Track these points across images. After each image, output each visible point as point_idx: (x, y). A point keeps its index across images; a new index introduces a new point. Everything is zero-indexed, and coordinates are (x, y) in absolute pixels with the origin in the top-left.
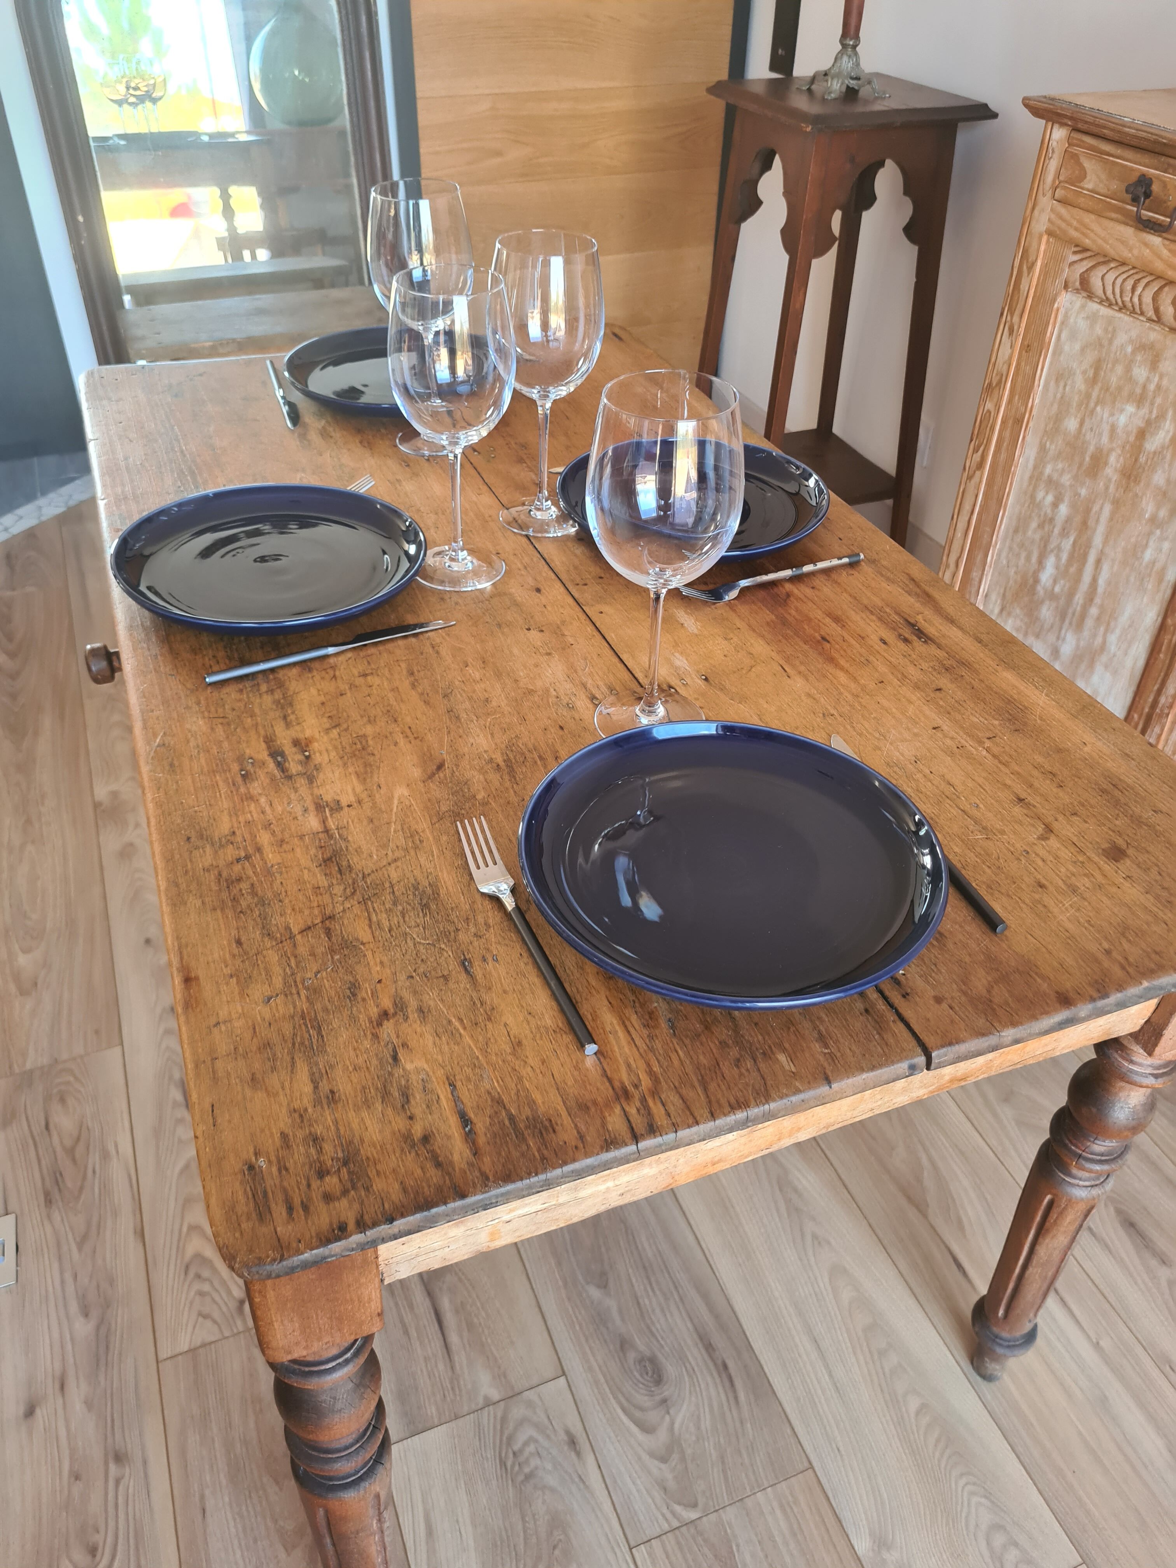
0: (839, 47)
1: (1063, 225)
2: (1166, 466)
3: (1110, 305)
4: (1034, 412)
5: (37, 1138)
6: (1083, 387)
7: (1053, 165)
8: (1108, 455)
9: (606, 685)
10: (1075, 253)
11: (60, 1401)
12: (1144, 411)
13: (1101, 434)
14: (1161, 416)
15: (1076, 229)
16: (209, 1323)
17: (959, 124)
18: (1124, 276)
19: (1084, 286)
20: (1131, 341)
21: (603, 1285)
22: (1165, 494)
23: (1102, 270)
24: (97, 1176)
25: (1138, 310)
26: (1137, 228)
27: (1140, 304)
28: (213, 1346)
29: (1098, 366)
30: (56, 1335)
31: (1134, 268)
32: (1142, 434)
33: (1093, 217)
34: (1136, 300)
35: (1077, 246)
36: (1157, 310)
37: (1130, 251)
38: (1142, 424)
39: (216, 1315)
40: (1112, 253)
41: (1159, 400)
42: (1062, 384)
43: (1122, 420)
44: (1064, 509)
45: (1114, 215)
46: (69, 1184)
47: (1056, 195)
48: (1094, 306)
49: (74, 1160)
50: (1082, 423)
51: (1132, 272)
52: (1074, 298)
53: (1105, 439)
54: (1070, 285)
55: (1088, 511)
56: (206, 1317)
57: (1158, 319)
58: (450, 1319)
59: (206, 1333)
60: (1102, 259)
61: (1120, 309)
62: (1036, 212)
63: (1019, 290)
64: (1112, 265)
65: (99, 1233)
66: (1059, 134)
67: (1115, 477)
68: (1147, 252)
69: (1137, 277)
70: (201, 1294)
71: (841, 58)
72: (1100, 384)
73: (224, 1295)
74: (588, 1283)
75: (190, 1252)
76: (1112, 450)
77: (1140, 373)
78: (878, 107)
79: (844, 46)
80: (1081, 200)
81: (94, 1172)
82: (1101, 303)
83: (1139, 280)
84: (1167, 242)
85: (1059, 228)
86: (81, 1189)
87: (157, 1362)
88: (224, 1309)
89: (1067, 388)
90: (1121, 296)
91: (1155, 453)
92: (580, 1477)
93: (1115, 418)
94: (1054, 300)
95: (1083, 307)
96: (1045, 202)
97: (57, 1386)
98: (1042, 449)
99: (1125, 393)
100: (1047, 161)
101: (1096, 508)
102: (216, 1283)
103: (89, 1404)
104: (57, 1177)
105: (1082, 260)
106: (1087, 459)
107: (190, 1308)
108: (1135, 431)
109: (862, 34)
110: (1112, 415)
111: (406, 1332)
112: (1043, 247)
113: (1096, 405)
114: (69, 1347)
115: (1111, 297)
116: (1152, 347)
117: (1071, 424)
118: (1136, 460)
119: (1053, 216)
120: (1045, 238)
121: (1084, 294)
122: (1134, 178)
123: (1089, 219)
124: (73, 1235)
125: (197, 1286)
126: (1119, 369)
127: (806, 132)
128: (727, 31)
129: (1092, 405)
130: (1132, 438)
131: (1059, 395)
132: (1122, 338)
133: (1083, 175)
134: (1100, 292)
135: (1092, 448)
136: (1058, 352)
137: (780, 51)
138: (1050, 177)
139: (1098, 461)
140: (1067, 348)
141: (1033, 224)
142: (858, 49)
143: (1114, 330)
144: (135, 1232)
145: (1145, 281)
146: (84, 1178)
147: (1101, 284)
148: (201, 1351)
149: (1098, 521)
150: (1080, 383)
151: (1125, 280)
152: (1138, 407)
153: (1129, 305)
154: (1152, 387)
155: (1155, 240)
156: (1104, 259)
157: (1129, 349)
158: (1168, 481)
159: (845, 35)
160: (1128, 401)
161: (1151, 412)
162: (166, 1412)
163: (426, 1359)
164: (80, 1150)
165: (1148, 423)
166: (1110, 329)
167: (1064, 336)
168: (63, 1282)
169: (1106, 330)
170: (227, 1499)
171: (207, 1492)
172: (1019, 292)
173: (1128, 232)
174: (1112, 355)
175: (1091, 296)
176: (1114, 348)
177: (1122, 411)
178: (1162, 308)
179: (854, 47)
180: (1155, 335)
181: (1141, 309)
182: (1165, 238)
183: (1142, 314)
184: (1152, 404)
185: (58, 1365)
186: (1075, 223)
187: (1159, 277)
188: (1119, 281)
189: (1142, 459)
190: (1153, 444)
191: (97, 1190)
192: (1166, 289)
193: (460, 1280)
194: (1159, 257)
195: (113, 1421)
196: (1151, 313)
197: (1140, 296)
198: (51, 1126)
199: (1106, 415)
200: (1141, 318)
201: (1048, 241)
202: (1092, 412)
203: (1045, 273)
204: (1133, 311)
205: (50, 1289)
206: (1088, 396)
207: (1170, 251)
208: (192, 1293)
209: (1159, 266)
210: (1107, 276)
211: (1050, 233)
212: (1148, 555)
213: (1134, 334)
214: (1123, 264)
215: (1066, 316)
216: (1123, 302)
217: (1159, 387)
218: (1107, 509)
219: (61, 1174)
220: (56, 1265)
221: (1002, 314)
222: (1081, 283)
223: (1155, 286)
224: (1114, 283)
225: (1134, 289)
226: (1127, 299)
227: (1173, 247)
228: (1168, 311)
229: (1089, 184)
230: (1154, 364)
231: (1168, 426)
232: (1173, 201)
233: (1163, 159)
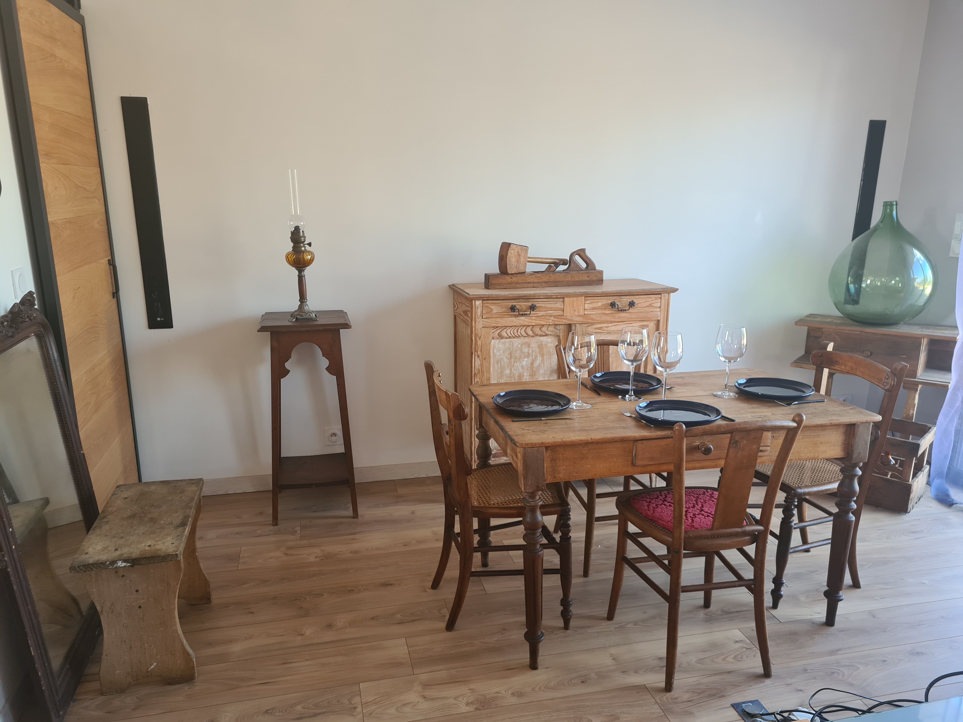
1: (489, 324)
2: (543, 367)
3: (510, 337)
6: (508, 361)
7: (479, 310)
8: (523, 374)
10: (494, 329)
12: (530, 358)
13: (519, 370)
14: (536, 357)
15: (494, 323)
18: (513, 329)
19: (500, 336)
20: (519, 344)
22: (545, 374)
23: (505, 330)
25: (520, 336)
26: (515, 317)
27: (521, 334)
29: (511, 354)
31: (516, 326)
32: (532, 364)
33: (499, 319)
34: (519, 333)
35: (494, 327)
36: (527, 334)
37: (515, 323)
41: (534, 354)
42: (499, 363)
46: (714, 692)
47: (483, 317)
48: (505, 340)
50: (511, 370)
51: (516, 328)
52: (496, 340)
53: (521, 370)
54: (494, 338)
57: (528, 335)
61: (514, 338)
62: (477, 323)
63: (478, 345)
64: (508, 328)
66: (478, 302)
68: (521, 321)
69: (518, 328)
72: (513, 358)
75: (732, 661)
77: (525, 350)
79: (302, 302)
80: (494, 316)
81: (707, 686)
82: (507, 338)
84: (527, 317)
85: (488, 325)
86: (715, 689)
88: (751, 651)
89: (502, 364)
90: (513, 335)
91: (538, 366)
93: (522, 364)
94: (490, 343)
95: (499, 342)
96: (480, 320)
99: (523, 356)
100: (476, 310)
102: (742, 654)
104: (712, 695)
105: (497, 330)
106: (517, 378)
108: (529, 364)
110: (520, 363)
112: (482, 331)
113: (514, 363)
115: (511, 336)
116: (526, 343)
119: (484, 323)
120: (482, 329)
121: (500, 338)
122: (510, 306)
126: (518, 352)
129: (512, 364)
130: (529, 366)
131: (500, 367)
132: (516, 344)
133: (492, 310)
134: (507, 336)
136: (495, 356)
138: (480, 314)
140: (498, 354)
141: (477, 326)
142: (306, 303)
143: (513, 343)
145: (520, 329)
147: (506, 334)
150: (506, 360)
152: (528, 358)
153: (516, 336)
154: (530, 352)
155: (523, 318)
156: (506, 327)
157: (520, 346)
158: (545, 371)
159: (302, 299)
160: (524, 358)
161: (533, 358)
165: (533, 360)
166: (511, 343)
167: (495, 351)
169: (510, 344)
173: (513, 319)
174: (514, 349)
176: (514, 347)
177: (523, 361)
178: (528, 333)
180: (527, 340)
183: (522, 336)
184: (532, 355)
187: (524, 326)
188: (512, 331)
192: (528, 328)
196: (525, 335)
197: (520, 332)
198: (689, 700)
201: (484, 329)
202: (513, 366)
203: (485, 337)
204: (518, 337)
207: (528, 319)
209: (526, 324)
210: (507, 331)
211: (483, 327)
213: (520, 342)
214: (512, 327)
215: (495, 346)
217: (532, 351)
223: (524, 328)
224: (510, 332)
225: (517, 331)
226: (516, 334)
227: (529, 318)
228: (530, 333)
229: (495, 311)
230: (529, 346)
231: (539, 359)
232: (524, 308)
233: (520, 300)
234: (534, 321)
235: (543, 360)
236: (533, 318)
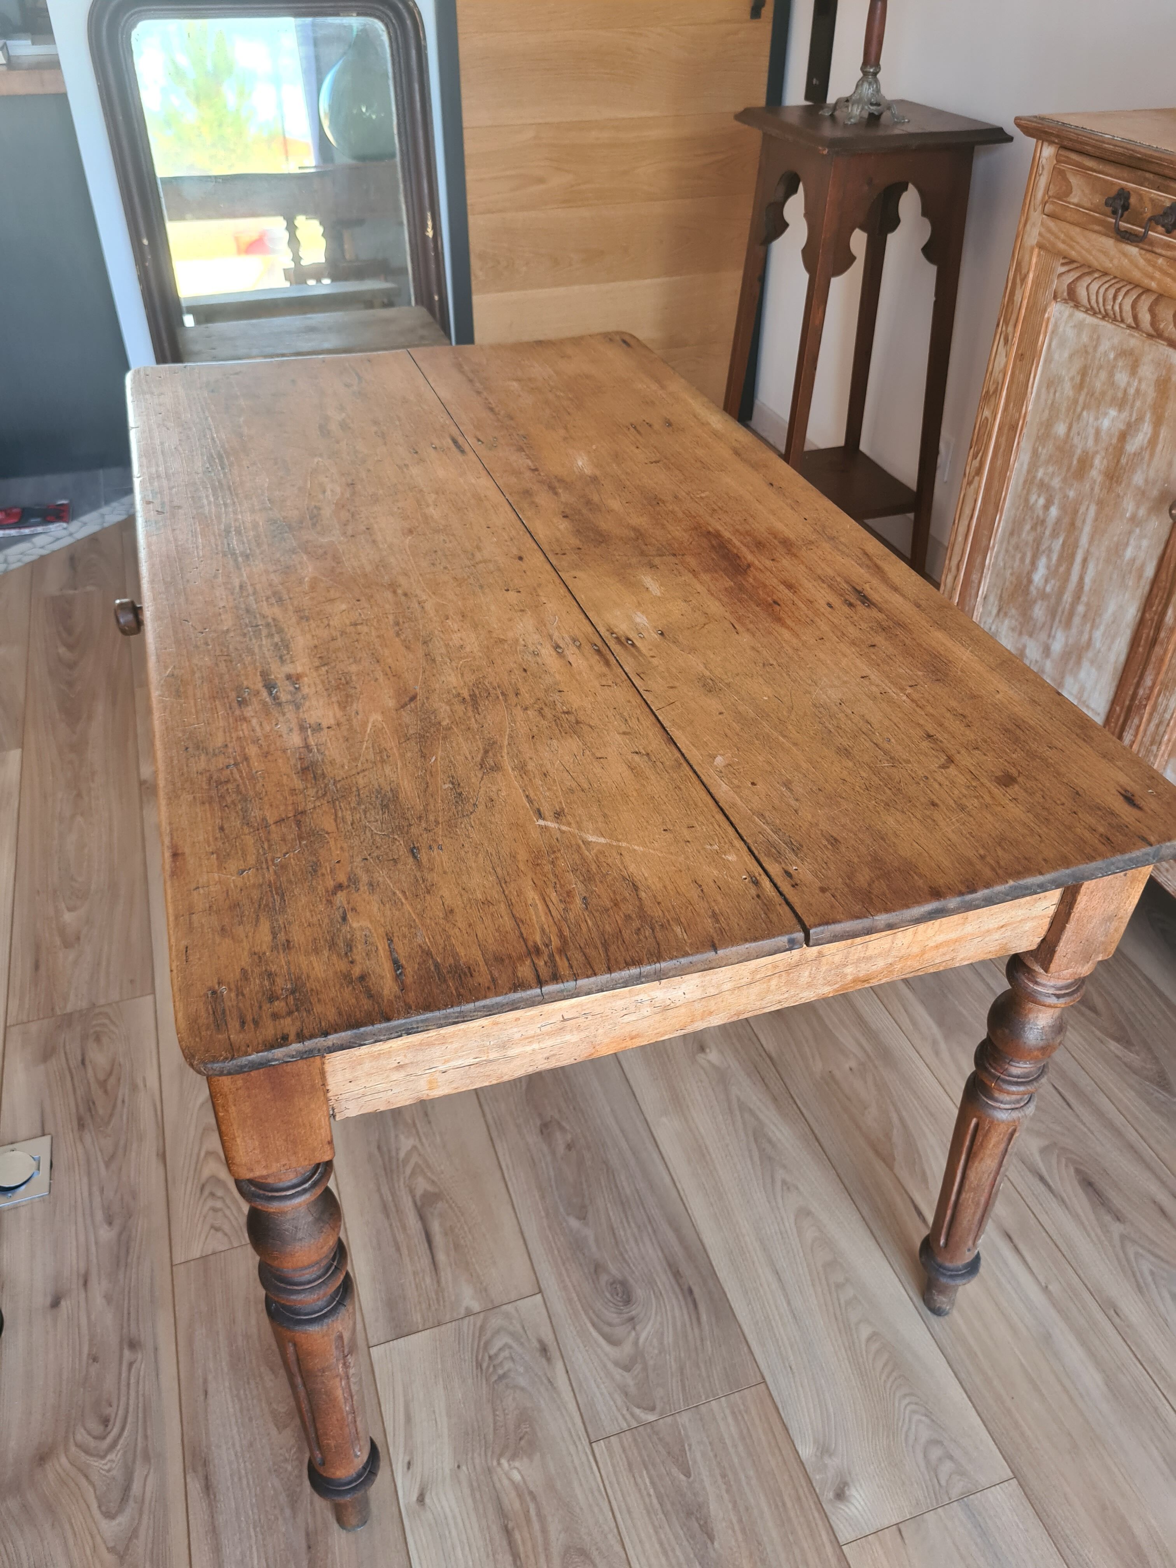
0: (861, 75)
1: (1052, 238)
2: (1145, 466)
3: (1095, 314)
4: (1028, 419)
5: (74, 1071)
6: (1071, 393)
7: (1043, 181)
8: (1093, 458)
9: (570, 636)
10: (1063, 264)
11: (83, 1295)
12: (1125, 415)
13: (1086, 438)
14: (1140, 419)
15: (1064, 242)
16: (219, 1235)
17: (976, 147)
18: (1107, 285)
19: (1072, 297)
20: (1113, 348)
21: (582, 1217)
22: (1143, 493)
23: (1087, 280)
24: (126, 1105)
25: (1119, 318)
26: (1117, 240)
27: (1121, 312)
28: (222, 1254)
29: (1084, 372)
30: (82, 1238)
31: (1115, 277)
32: (1123, 437)
33: (1078, 229)
34: (1117, 308)
35: (1064, 258)
36: (1135, 317)
37: (1111, 261)
38: (1122, 427)
39: (226, 1227)
40: (1095, 264)
41: (1138, 404)
42: (1052, 391)
43: (1106, 423)
44: (1054, 511)
45: (1097, 228)
46: (101, 1111)
47: (1046, 210)
48: (1080, 315)
49: (106, 1092)
50: (1070, 428)
51: (1113, 281)
52: (1063, 308)
53: (1091, 442)
54: (1059, 296)
55: (1076, 512)
56: (217, 1229)
57: (1136, 326)
58: (439, 1240)
59: (217, 1243)
60: (1087, 270)
61: (1103, 318)
62: (1028, 227)
63: (1013, 300)
64: (1096, 275)
65: (125, 1155)
66: (1048, 152)
67: (1099, 479)
68: (1125, 262)
69: (1118, 286)
70: (215, 1210)
71: (862, 85)
72: (1085, 390)
73: (235, 1212)
74: (568, 1214)
75: (206, 1173)
76: (1097, 452)
77: (1122, 378)
78: (897, 131)
79: (865, 74)
80: (1068, 215)
81: (123, 1101)
82: (1086, 312)
83: (1119, 289)
84: (1143, 252)
85: (1048, 241)
86: (111, 1115)
87: (172, 1266)
88: (235, 1223)
89: (1057, 395)
90: (1104, 305)
91: (1135, 454)
92: (550, 1381)
93: (1099, 422)
94: (1045, 310)
95: (1071, 316)
96: (1036, 216)
97: (81, 1282)
98: (1035, 453)
99: (1108, 398)
100: (1038, 178)
101: (1082, 509)
102: (228, 1201)
103: (108, 1298)
104: (90, 1105)
105: (1069, 271)
106: (1075, 462)
107: (204, 1221)
108: (1117, 434)
109: (882, 62)
110: (1097, 419)
111: (398, 1249)
112: (1034, 260)
113: (1083, 409)
114: (93, 1249)
115: (1095, 306)
116: (1132, 352)
117: (1061, 429)
118: (1118, 461)
119: (1043, 230)
120: (1036, 251)
121: (1072, 304)
122: (1113, 192)
123: (1075, 231)
124: (102, 1154)
125: (210, 1203)
126: (1103, 375)
127: (823, 155)
128: (764, 62)
129: (1079, 409)
130: (1114, 441)
131: (1049, 402)
132: (1105, 346)
133: (1069, 191)
134: (1085, 301)
135: (1079, 452)
136: (1048, 361)
137: (815, 81)
138: (1040, 194)
139: (1085, 464)
140: (1056, 356)
141: (1026, 236)
142: (878, 76)
143: (1098, 338)
144: (158, 1155)
145: (1124, 290)
146: (114, 1106)
147: (1086, 294)
148: (211, 1257)
149: (1084, 521)
150: (1068, 389)
151: (1107, 290)
152: (1120, 411)
153: (1111, 313)
154: (1132, 391)
156: (1089, 270)
157: (1112, 356)
158: (1146, 481)
159: (866, 63)
160: (1111, 406)
161: (1131, 415)
162: (177, 1308)
163: (415, 1274)
164: (112, 1080)
165: (1129, 425)
166: (1095, 337)
167: (1054, 344)
168: (90, 1194)
169: (1091, 338)
170: (227, 1384)
171: (210, 1377)
172: (1013, 303)
173: (1109, 243)
174: (1097, 362)
175: (1077, 305)
176: (1098, 355)
177: (1105, 415)
178: (1140, 315)
179: (875, 74)
180: (1134, 341)
181: (1121, 316)
182: (1142, 249)
183: (1122, 321)
184: (1132, 407)
185: (82, 1265)
186: (1062, 236)
187: (1137, 286)
188: (1102, 290)
189: (1123, 461)
190: (1134, 445)
191: (125, 1118)
192: (1143, 297)
193: (450, 1207)
194: (1137, 266)
195: (129, 1314)
196: (1130, 321)
197: (1120, 304)
198: (87, 1062)
199: (1091, 419)
200: (1122, 325)
201: (1039, 255)
202: (1080, 415)
203: (1037, 283)
204: (1115, 319)
205: (79, 1200)
206: (1076, 402)
207: (1145, 260)
208: (206, 1208)
209: (1136, 275)
210: (1091, 286)
211: (1041, 246)
212: (1129, 553)
213: (1116, 341)
214: (1105, 274)
215: (1056, 325)
216: (1105, 310)
217: (1138, 391)
218: (1093, 509)
219: (94, 1103)
220: (85, 1180)
221: (998, 325)
222: (1069, 294)
223: (1134, 295)
224: (1097, 292)
225: (1115, 298)
226: (1109, 307)
227: (1149, 256)
228: (1145, 318)
229: (1074, 198)
230: (1134, 370)
231: (1147, 428)
232: (1148, 212)
233: (1147, 175)
234: (1157, 275)
235: (1153, 441)
236: (1160, 261)
